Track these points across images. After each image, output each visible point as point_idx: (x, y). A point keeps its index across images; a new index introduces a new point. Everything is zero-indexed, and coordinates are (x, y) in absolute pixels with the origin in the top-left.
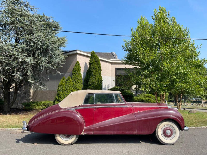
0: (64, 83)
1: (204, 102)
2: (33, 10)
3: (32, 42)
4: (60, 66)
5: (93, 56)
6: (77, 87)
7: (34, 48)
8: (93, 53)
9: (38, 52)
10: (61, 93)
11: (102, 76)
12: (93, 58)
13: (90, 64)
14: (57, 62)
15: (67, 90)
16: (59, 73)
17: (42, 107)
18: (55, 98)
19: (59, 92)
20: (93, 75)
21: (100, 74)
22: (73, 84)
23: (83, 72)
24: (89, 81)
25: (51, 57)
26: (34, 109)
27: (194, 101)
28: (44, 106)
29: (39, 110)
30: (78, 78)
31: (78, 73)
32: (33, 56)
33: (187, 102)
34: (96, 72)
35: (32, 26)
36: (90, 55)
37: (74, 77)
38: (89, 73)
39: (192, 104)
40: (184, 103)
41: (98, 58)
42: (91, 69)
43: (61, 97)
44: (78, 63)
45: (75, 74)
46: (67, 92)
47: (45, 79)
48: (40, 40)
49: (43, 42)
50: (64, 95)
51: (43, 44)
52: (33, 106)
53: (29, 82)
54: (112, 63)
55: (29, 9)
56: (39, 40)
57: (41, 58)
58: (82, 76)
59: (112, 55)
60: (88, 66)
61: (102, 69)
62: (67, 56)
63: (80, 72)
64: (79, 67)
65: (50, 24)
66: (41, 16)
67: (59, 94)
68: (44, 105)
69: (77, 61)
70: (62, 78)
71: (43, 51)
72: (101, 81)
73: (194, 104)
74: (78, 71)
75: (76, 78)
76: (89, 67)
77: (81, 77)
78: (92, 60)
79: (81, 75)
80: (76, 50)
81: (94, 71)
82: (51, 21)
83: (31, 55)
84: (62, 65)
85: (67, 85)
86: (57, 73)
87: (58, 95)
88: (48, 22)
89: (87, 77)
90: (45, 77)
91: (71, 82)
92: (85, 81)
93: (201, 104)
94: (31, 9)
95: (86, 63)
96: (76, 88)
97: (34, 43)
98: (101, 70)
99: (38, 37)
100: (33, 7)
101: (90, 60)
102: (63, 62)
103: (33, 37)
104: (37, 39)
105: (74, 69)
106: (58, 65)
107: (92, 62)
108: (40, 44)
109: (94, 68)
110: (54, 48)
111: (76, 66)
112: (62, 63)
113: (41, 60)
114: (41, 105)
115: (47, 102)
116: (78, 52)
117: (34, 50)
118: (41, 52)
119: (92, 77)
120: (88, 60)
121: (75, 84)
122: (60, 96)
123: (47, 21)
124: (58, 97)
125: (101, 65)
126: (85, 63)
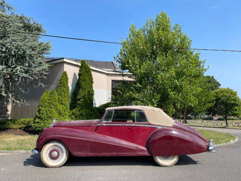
0: (46, 97)
1: (216, 119)
2: (10, 9)
3: (5, 47)
4: (43, 76)
5: (83, 66)
6: (63, 102)
7: (7, 55)
8: (83, 62)
9: (12, 59)
10: (43, 108)
11: (93, 89)
12: (83, 68)
13: (80, 75)
14: (38, 72)
15: (50, 105)
16: (42, 85)
17: (20, 126)
18: (36, 115)
19: (40, 107)
20: (82, 88)
21: (91, 87)
22: (59, 98)
23: (71, 84)
24: (77, 95)
25: (30, 66)
26: (11, 129)
27: (205, 118)
28: (23, 125)
29: (17, 129)
30: (64, 92)
31: (65, 85)
32: (6, 64)
33: (198, 119)
34: (86, 84)
35: (6, 28)
36: (80, 64)
37: (59, 89)
38: (78, 85)
39: (203, 121)
40: (195, 120)
41: (90, 68)
42: (80, 81)
43: (42, 114)
44: (65, 73)
45: (61, 87)
46: (51, 108)
47: (24, 92)
48: (15, 45)
49: (19, 48)
50: (47, 112)
51: (19, 49)
52: (9, 124)
53: (2, 95)
54: (107, 74)
55: (6, 8)
56: (13, 45)
57: (16, 67)
58: (70, 88)
59: (112, 65)
60: (78, 77)
61: (94, 80)
62: (52, 65)
63: (67, 85)
64: (67, 79)
65: (30, 26)
66: (20, 16)
67: (41, 110)
68: (23, 123)
69: (64, 71)
70: (45, 91)
71: (18, 58)
72: (93, 95)
73: (205, 121)
74: (65, 83)
75: (62, 91)
76: (79, 79)
77: (69, 90)
78: (82, 70)
79: (68, 87)
80: (63, 58)
81: (83, 83)
82: (31, 22)
83: (4, 63)
84: (45, 75)
85: (50, 99)
86: (39, 85)
87: (39, 111)
88: (28, 24)
89: (76, 90)
90: (24, 90)
91: (56, 96)
92: (73, 95)
93: (213, 121)
94: (8, 8)
95: (75, 74)
96: (61, 103)
97: (7, 48)
98: (92, 82)
99: (13, 41)
100: (10, 6)
101: (80, 70)
102: (47, 72)
103: (5, 41)
104: (11, 43)
105: (60, 80)
106: (41, 76)
107: (81, 73)
108: (15, 50)
109: (83, 80)
110: (33, 55)
111: (62, 77)
112: (45, 73)
113: (16, 69)
114: (20, 123)
115: (28, 120)
116: (65, 60)
117: (8, 57)
118: (17, 59)
119: (81, 91)
120: (77, 70)
121: (60, 98)
122: (41, 112)
123: (27, 22)
124: (39, 114)
125: (93, 77)
126: (73, 74)
